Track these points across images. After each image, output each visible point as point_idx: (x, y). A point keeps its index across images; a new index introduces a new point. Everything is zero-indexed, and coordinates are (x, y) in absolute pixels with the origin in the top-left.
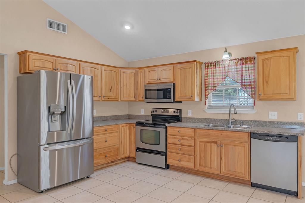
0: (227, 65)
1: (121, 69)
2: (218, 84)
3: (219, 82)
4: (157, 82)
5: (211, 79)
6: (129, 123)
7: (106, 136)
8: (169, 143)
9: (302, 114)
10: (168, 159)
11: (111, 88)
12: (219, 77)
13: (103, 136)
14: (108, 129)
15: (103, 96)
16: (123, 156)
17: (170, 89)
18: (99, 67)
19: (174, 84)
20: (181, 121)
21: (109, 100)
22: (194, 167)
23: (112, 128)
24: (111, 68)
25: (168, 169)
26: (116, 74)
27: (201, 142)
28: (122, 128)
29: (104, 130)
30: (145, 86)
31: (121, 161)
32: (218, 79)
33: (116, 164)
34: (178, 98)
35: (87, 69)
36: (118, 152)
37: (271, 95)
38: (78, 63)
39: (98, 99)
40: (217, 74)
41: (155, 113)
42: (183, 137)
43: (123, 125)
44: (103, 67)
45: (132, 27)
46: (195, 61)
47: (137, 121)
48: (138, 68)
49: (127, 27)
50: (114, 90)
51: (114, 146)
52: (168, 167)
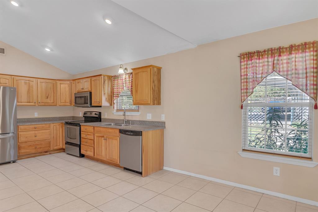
0: (124, 78)
1: (58, 81)
2: (120, 92)
3: (121, 91)
4: (82, 91)
5: (116, 88)
6: (62, 123)
7: (36, 132)
8: (82, 138)
9: (164, 115)
10: (81, 150)
11: (47, 96)
12: (121, 87)
13: (33, 132)
14: (38, 127)
15: (39, 101)
16: (56, 148)
17: (88, 96)
18: (34, 80)
19: (91, 93)
20: (101, 121)
21: (46, 105)
22: (94, 155)
23: (43, 127)
24: (48, 81)
25: (83, 158)
26: (54, 85)
27: (97, 136)
28: (55, 127)
29: (34, 128)
30: (75, 94)
31: (56, 152)
32: (120, 88)
33: (50, 154)
34: (93, 103)
35: (21, 82)
36: (50, 145)
37: (139, 101)
38: (12, 78)
39: (34, 104)
40: (119, 85)
41: (85, 115)
42: (89, 133)
43: (55, 124)
44: (39, 80)
45: (52, 50)
46: (101, 75)
47: (66, 121)
48: (72, 80)
49: (48, 50)
50: (51, 97)
51: (46, 140)
52: (82, 156)
